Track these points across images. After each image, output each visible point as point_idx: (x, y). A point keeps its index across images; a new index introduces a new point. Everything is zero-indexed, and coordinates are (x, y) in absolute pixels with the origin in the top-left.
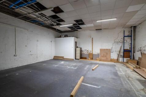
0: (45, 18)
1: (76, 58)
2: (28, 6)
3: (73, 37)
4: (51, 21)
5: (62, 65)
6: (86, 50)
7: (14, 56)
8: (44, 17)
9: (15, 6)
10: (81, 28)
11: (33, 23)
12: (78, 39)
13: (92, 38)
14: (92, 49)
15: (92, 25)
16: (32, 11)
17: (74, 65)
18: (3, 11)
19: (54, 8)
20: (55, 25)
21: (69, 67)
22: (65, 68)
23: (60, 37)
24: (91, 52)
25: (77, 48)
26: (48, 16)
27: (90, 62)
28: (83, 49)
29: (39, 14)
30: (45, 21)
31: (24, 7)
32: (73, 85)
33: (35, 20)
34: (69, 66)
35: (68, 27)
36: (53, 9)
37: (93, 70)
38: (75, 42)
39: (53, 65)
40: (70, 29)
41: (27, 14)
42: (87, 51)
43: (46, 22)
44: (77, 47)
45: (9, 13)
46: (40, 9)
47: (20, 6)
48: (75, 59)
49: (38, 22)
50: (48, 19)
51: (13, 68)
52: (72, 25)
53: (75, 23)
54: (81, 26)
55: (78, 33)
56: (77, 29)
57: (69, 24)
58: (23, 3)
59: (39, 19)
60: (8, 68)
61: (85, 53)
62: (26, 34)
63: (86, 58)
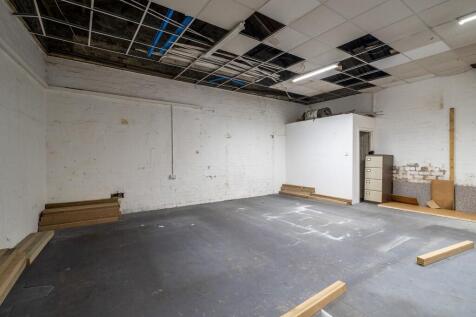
0: (236, 63)
1: (366, 198)
2: (181, 41)
3: (351, 115)
4: (256, 68)
5: (296, 218)
6: (416, 165)
7: (170, 177)
8: (232, 62)
9: (158, 51)
10: (382, 74)
11: (215, 86)
12: (378, 120)
13: (452, 110)
14: (452, 159)
15: (439, 47)
16: (197, 53)
17: (341, 223)
18: (147, 69)
19: (248, 22)
20: (279, 82)
21: (314, 231)
22: (299, 230)
23: (304, 118)
24: (447, 177)
25: (368, 158)
26: (241, 54)
27: (430, 222)
28: (398, 162)
29: (214, 54)
30: (242, 72)
31: (175, 46)
32: (279, 307)
33: (215, 77)
34: (317, 223)
35: (324, 79)
36: (242, 27)
37: (421, 263)
38: (362, 134)
39: (264, 215)
40: (334, 87)
41: (189, 64)
42: (424, 169)
43: (243, 74)
44: (371, 153)
45: (158, 71)
46: (212, 41)
47: (166, 45)
48: (362, 199)
49: (225, 80)
50: (246, 64)
51: (166, 209)
52: (335, 66)
53: (347, 56)
54: (380, 65)
55: (375, 95)
56: (365, 82)
57: (324, 66)
58: (169, 36)
59: (222, 69)
60: (156, 209)
61: (409, 177)
62: (197, 119)
63: (413, 202)
